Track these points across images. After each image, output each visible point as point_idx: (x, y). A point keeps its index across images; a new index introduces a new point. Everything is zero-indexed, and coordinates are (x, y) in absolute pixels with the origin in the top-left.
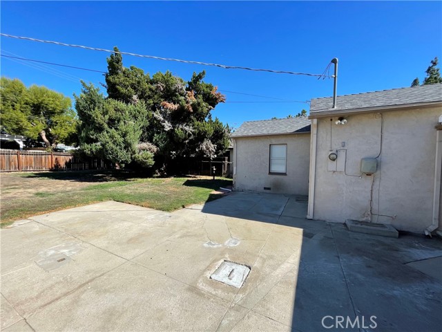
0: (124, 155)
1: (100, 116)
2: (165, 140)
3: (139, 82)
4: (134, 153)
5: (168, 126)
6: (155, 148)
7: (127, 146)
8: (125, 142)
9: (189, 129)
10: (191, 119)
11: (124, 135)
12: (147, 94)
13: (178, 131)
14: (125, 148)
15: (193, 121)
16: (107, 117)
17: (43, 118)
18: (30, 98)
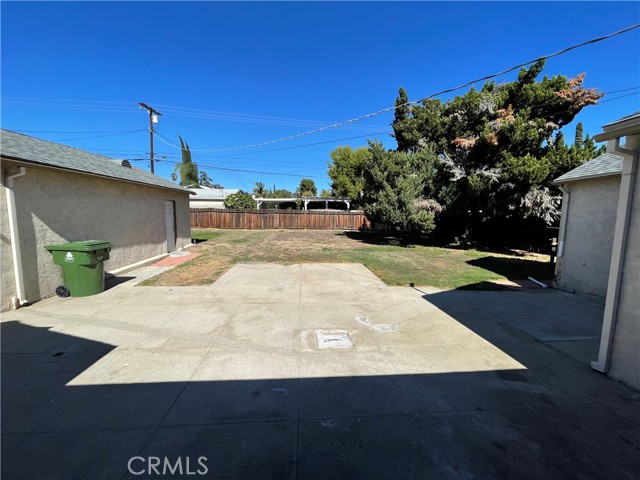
0: (397, 216)
1: (379, 173)
2: (455, 194)
3: (427, 120)
4: (410, 214)
5: (458, 173)
6: (440, 208)
7: (402, 205)
8: (399, 201)
9: (494, 174)
10: (502, 156)
11: (399, 193)
12: (439, 133)
13: (473, 180)
14: (399, 208)
15: (505, 159)
16: (386, 173)
17: (363, 178)
18: (353, 161)
